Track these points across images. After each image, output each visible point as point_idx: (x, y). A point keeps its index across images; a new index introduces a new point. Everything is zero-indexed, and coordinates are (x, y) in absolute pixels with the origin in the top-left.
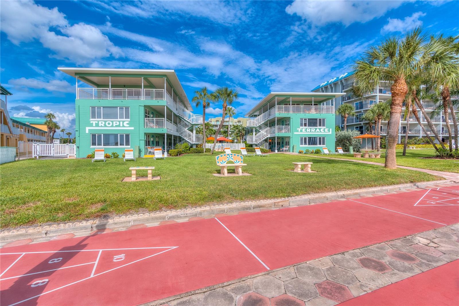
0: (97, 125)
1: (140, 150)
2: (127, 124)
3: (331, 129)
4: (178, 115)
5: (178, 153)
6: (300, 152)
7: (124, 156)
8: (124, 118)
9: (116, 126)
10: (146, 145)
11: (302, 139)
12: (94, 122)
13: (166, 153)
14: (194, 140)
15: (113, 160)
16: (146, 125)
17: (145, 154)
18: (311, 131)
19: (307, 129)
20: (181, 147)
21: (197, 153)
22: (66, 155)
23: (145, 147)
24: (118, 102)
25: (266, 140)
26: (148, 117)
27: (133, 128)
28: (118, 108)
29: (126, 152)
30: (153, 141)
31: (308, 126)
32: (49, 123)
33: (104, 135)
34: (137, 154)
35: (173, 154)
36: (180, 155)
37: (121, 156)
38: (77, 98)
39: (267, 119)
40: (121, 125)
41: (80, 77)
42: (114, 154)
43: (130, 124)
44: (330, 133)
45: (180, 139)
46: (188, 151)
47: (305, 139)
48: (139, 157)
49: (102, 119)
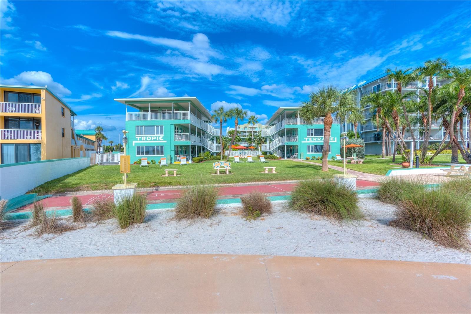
0: (141, 140)
1: (171, 158)
2: (161, 138)
3: (336, 138)
4: (201, 128)
5: (200, 160)
6: (307, 159)
7: (160, 163)
8: (160, 134)
9: (154, 140)
10: (176, 154)
11: (309, 147)
12: (138, 138)
13: (190, 160)
14: (215, 149)
15: (152, 165)
16: (175, 139)
17: (175, 161)
18: (317, 140)
19: (314, 138)
20: (203, 155)
21: (216, 160)
22: (118, 162)
23: (175, 156)
24: (155, 122)
25: (279, 148)
26: (178, 132)
27: (166, 142)
28: (155, 126)
29: (161, 160)
30: (181, 151)
31: (315, 136)
32: (99, 135)
33: (145, 147)
34: (169, 161)
35: (196, 161)
36: (201, 161)
37: (157, 163)
38: (126, 120)
39: (279, 129)
40: (158, 139)
41: (128, 104)
42: (152, 161)
43: (164, 139)
44: (336, 141)
45: (204, 149)
46: (209, 159)
47: (312, 147)
48: (170, 163)
49: (144, 135)
